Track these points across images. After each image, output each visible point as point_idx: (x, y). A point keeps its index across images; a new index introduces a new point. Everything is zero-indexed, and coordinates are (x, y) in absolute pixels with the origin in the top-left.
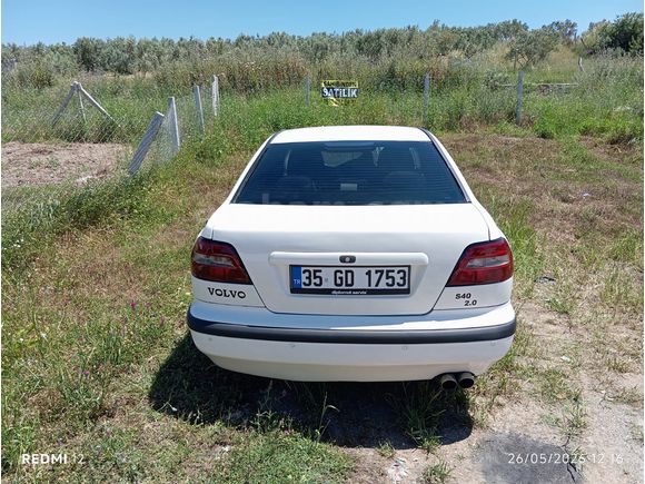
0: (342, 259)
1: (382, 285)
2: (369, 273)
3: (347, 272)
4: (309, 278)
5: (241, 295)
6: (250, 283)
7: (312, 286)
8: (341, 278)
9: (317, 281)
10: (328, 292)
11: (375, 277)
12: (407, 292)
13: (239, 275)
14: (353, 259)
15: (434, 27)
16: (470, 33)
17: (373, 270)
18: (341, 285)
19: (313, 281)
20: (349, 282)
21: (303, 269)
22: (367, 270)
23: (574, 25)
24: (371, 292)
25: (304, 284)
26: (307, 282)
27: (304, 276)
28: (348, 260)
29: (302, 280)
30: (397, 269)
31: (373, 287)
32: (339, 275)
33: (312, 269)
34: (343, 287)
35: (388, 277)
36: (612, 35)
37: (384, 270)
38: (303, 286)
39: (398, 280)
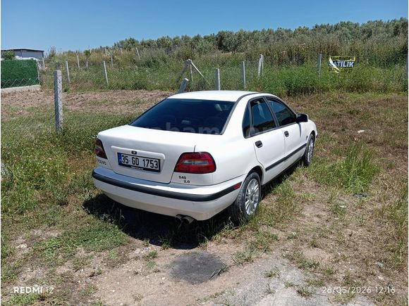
0: (133, 152)
1: (149, 167)
2: (144, 161)
3: (136, 158)
4: (124, 159)
5: (105, 163)
6: (107, 158)
7: (125, 163)
8: (134, 161)
9: (127, 161)
10: (130, 166)
11: (146, 162)
12: (159, 171)
13: (102, 154)
14: (136, 153)
17: (145, 159)
18: (134, 164)
19: (125, 161)
20: (137, 163)
21: (122, 155)
22: (143, 159)
24: (145, 169)
25: (123, 161)
29: (122, 159)
30: (154, 160)
31: (145, 167)
32: (134, 159)
33: (125, 155)
35: (151, 163)
37: (150, 160)
38: (122, 163)
39: (155, 165)
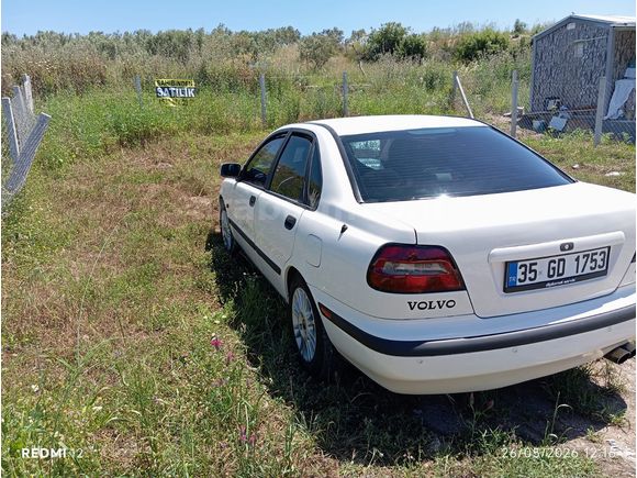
0: (562, 248)
1: (587, 271)
2: (577, 259)
3: (560, 260)
4: (524, 273)
5: (451, 304)
6: (463, 288)
7: (528, 282)
8: (554, 269)
9: (532, 275)
12: (605, 273)
14: (571, 246)
15: (219, 30)
16: (256, 37)
17: (581, 255)
18: (553, 276)
19: (528, 275)
20: (561, 272)
21: (520, 264)
22: (576, 256)
23: (341, 33)
24: (579, 278)
25: (520, 280)
26: (522, 277)
27: (520, 271)
28: (567, 247)
30: (599, 251)
31: (580, 273)
32: (552, 265)
33: (528, 263)
34: (555, 278)
35: (592, 260)
36: (379, 42)
38: (518, 284)
39: (600, 263)
